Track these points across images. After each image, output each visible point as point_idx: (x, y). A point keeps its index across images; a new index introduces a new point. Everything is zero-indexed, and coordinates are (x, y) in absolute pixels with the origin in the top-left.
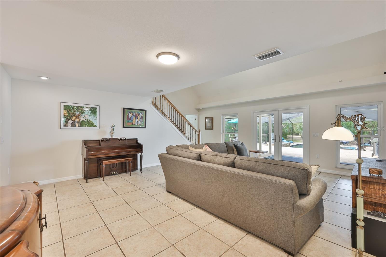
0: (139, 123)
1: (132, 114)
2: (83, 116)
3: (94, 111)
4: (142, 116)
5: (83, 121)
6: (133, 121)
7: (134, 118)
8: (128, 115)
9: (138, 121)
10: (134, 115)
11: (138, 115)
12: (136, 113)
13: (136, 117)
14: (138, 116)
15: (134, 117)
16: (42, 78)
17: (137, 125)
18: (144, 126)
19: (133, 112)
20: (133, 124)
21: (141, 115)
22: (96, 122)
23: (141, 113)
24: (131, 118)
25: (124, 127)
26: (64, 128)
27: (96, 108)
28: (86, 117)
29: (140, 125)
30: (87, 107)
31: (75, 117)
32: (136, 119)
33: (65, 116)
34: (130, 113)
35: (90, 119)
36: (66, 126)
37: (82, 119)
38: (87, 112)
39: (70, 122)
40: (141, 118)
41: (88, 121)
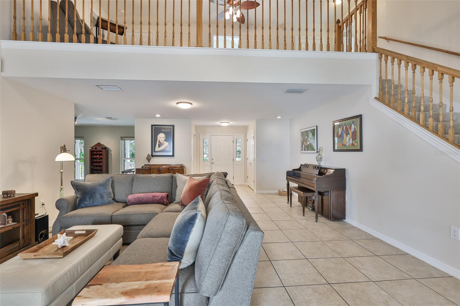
0: (351, 142)
1: (341, 128)
4: (355, 128)
5: (309, 145)
6: (343, 140)
7: (345, 135)
8: (338, 130)
9: (349, 139)
10: (344, 129)
11: (349, 129)
12: (347, 125)
13: (347, 132)
14: (350, 131)
15: (345, 133)
17: (349, 145)
18: (359, 148)
20: (343, 145)
21: (353, 126)
23: (353, 122)
25: (334, 150)
26: (302, 152)
27: (315, 129)
28: (310, 140)
29: (353, 145)
30: (310, 130)
31: (305, 142)
32: (347, 135)
33: (302, 141)
34: (340, 127)
35: (312, 142)
36: (302, 150)
37: (308, 143)
38: (310, 135)
39: (304, 146)
40: (354, 133)
41: (311, 145)
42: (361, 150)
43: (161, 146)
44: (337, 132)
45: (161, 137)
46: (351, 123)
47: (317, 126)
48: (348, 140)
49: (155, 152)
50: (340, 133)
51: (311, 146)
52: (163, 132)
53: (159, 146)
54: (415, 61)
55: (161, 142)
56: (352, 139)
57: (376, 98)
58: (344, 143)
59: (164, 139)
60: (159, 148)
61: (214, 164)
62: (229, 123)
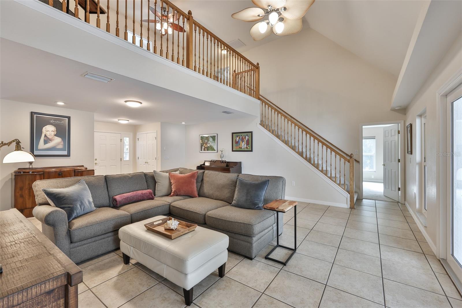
1: (239, 138)
2: (209, 143)
3: (214, 138)
4: (248, 139)
5: (209, 147)
6: (240, 144)
7: (241, 142)
8: (236, 139)
10: (241, 138)
12: (243, 136)
13: (243, 140)
14: (245, 139)
15: (241, 140)
16: (183, 123)
17: (244, 148)
18: (251, 150)
19: (240, 135)
20: (240, 148)
21: (247, 137)
22: (215, 147)
23: (247, 135)
24: (238, 141)
25: (233, 151)
26: (201, 151)
27: (215, 136)
28: (210, 143)
29: (247, 148)
30: (210, 136)
31: (205, 145)
32: (242, 142)
33: (201, 144)
34: (237, 137)
35: (212, 145)
36: (201, 150)
37: (208, 145)
38: (211, 139)
39: (203, 147)
40: (248, 141)
41: (211, 146)
42: (252, 151)
43: (49, 143)
44: (235, 140)
45: (49, 130)
46: (246, 135)
47: (217, 134)
48: (243, 145)
49: (37, 150)
50: (237, 141)
51: (211, 148)
52: (51, 124)
53: (46, 142)
54: (279, 112)
55: (49, 137)
56: (246, 145)
57: (259, 124)
58: (241, 147)
59: (53, 133)
60: (45, 144)
61: (98, 165)
62: (128, 121)
